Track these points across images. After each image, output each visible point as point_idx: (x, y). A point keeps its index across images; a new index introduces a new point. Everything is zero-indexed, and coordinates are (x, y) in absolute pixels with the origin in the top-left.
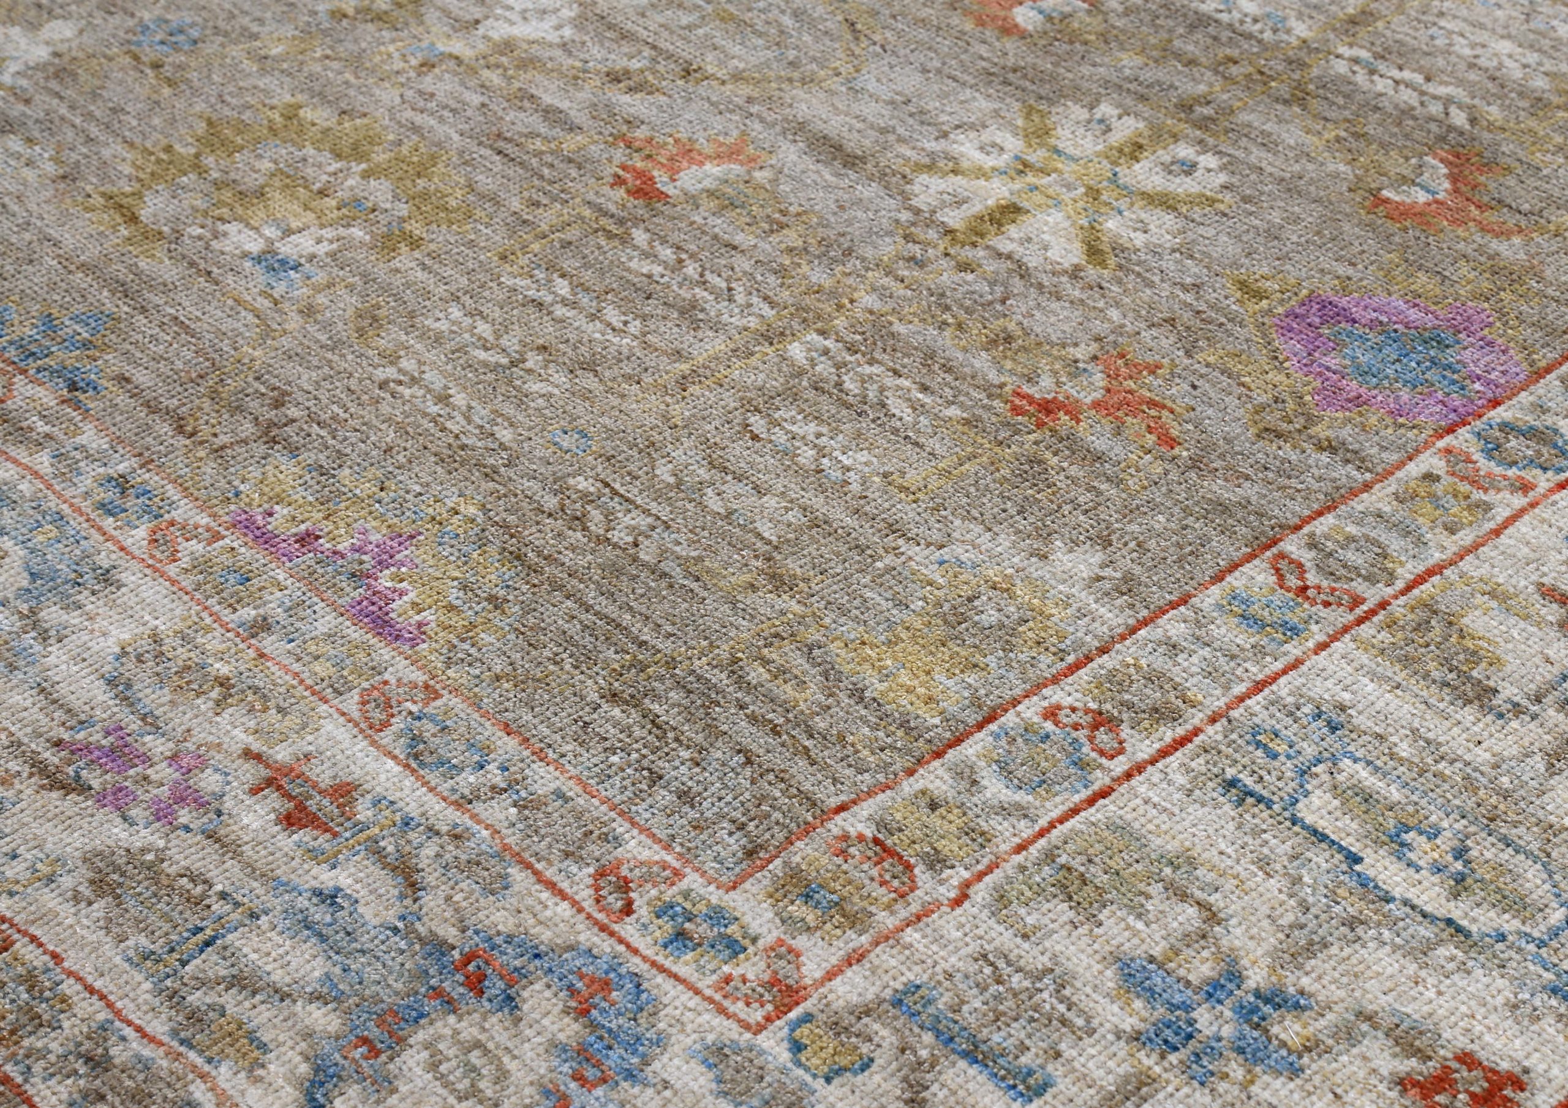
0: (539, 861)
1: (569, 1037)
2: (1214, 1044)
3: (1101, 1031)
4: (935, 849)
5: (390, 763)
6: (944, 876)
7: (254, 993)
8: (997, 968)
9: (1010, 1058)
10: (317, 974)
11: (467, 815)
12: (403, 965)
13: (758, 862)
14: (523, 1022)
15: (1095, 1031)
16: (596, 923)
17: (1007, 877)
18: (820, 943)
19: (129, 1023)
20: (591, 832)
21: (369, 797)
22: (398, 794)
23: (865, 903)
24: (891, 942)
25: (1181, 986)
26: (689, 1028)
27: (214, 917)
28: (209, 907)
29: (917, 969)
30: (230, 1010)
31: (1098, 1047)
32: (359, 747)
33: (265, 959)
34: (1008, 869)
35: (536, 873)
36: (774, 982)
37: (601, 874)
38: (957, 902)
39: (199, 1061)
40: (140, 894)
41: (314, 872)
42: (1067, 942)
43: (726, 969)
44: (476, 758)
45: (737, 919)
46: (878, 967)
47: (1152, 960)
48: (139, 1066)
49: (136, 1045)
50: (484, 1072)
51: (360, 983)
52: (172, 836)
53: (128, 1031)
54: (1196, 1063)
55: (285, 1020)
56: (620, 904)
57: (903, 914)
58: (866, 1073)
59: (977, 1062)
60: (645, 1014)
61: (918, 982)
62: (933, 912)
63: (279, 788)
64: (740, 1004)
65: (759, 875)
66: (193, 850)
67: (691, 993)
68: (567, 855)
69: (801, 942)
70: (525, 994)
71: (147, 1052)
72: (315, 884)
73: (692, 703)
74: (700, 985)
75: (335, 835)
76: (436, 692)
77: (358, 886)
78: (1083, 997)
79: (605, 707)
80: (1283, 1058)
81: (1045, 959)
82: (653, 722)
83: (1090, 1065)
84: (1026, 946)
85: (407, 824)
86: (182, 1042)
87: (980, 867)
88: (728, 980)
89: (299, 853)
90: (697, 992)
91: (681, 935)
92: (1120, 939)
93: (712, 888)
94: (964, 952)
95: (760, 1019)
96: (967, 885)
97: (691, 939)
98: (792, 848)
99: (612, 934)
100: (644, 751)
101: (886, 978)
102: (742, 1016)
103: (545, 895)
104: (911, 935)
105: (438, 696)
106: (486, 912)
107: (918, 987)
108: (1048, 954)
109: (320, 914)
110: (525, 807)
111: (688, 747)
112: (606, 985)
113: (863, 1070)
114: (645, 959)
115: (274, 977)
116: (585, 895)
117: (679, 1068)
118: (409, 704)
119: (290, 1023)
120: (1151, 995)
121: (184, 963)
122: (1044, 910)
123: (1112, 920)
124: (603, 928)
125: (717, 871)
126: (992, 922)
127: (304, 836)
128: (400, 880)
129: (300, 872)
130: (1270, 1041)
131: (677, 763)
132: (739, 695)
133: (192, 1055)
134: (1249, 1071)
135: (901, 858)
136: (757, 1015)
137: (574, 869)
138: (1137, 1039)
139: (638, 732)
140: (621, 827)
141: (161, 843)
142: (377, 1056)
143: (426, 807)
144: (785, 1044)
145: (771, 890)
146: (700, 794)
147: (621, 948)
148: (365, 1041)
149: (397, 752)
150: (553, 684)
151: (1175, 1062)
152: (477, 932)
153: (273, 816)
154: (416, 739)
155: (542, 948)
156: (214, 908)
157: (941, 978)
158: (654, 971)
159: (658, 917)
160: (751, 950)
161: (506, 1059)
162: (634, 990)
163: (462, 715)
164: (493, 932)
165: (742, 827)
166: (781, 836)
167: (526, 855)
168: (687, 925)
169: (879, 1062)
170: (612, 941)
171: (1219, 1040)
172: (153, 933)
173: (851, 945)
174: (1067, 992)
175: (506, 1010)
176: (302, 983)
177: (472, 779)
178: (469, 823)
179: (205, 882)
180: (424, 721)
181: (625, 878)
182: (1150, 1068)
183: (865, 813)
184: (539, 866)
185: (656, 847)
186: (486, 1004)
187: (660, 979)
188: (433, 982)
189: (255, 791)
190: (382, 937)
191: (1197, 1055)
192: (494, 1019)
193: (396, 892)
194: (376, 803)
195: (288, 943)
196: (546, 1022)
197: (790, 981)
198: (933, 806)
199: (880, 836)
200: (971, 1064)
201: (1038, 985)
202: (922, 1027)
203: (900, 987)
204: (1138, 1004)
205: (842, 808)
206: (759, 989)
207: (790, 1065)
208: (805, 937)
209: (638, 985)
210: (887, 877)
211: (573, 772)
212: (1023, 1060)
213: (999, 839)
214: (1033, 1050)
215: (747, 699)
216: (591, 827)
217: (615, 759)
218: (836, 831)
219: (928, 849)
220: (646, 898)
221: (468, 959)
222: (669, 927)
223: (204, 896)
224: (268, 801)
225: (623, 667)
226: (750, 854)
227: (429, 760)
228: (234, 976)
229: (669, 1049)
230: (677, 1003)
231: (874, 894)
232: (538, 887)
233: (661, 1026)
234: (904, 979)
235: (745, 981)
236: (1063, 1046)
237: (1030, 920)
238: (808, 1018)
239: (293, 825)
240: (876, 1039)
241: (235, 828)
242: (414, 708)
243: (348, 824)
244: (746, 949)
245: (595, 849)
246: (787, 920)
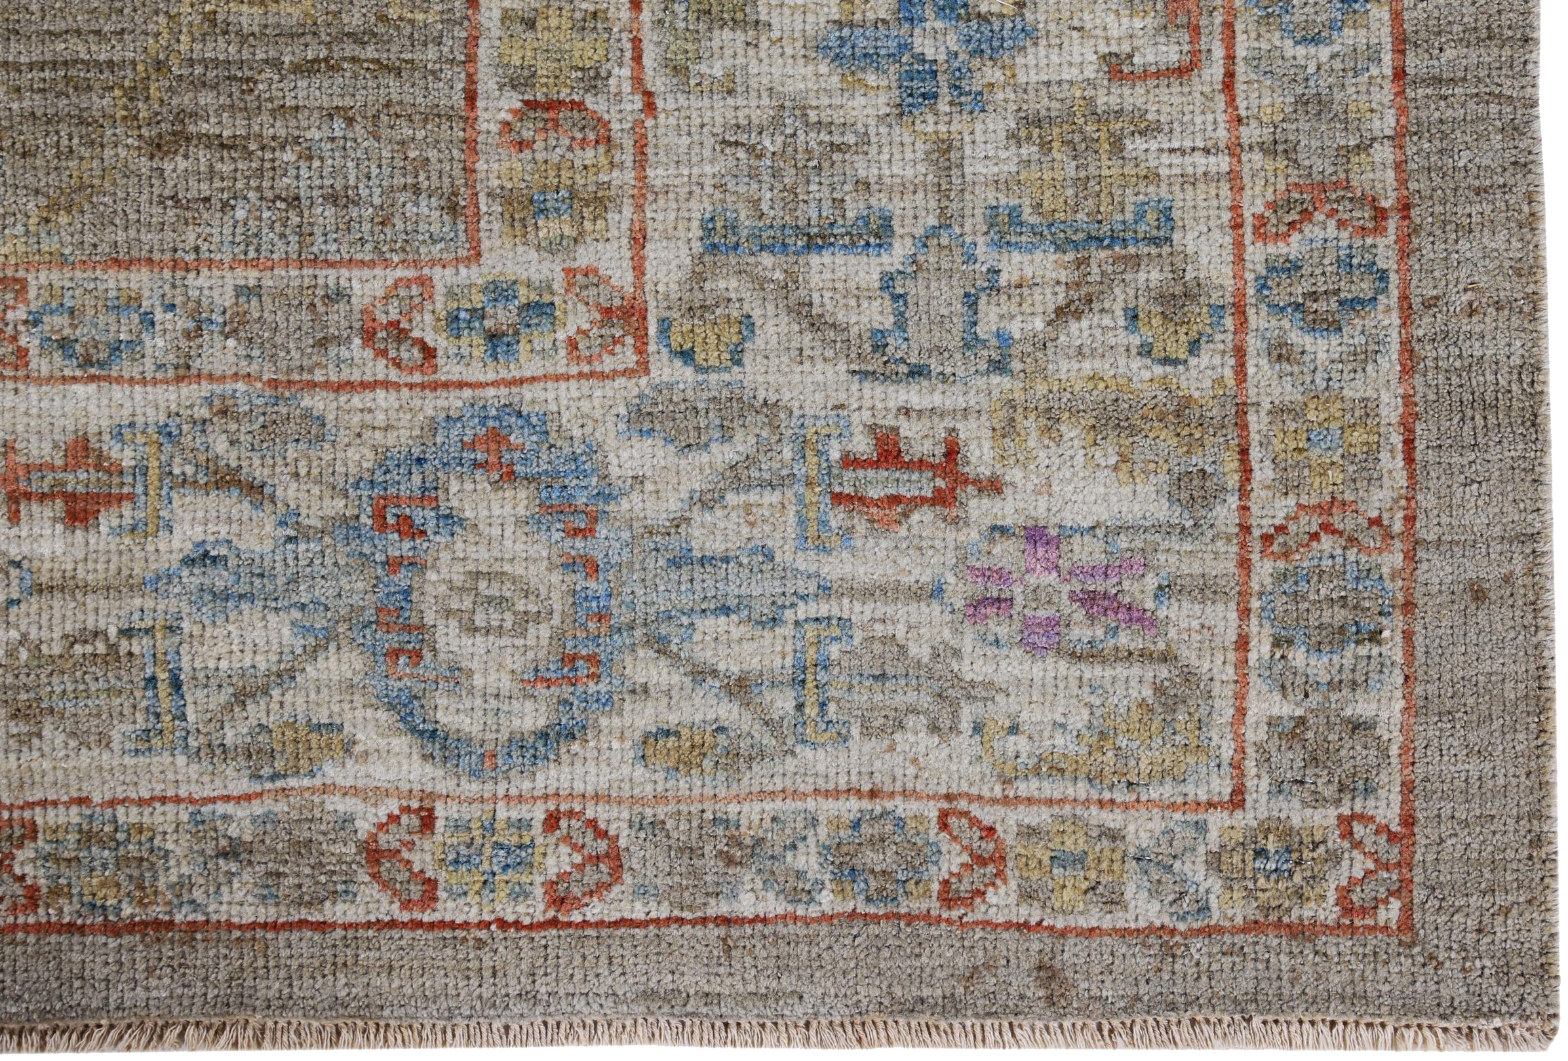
0: (311, 371)
1: (527, 507)
2: (956, 65)
3: (872, 131)
4: (578, 68)
5: (79, 389)
6: (613, 90)
7: (266, 692)
8: (743, 145)
9: (840, 222)
10: (286, 632)
11: (204, 383)
12: (336, 564)
13: (469, 212)
14: (481, 526)
15: (866, 134)
16: (423, 386)
17: (658, 44)
18: (600, 246)
19: (213, 800)
20: (313, 305)
21: (106, 437)
22: (126, 412)
23: (592, 179)
24: (650, 197)
25: (882, 30)
26: (597, 414)
27: (148, 659)
28: (130, 654)
29: (693, 204)
30: (271, 721)
31: (886, 150)
32: (34, 397)
33: (234, 658)
34: (649, 38)
35: (327, 385)
36: (607, 312)
37: (368, 336)
38: (650, 107)
39: (306, 782)
40: (64, 692)
41: (162, 547)
42: (765, 68)
43: (561, 336)
44: (135, 318)
45: (515, 282)
46: (666, 230)
47: (839, 24)
48: (269, 827)
49: (240, 811)
50: (508, 594)
51: (327, 609)
52: (12, 618)
53: (221, 808)
54: (961, 95)
55: (318, 691)
56: (416, 352)
57: (629, 160)
58: (758, 332)
59: (821, 247)
60: (553, 435)
61: (708, 216)
62: (645, 136)
63: (28, 496)
64: (606, 357)
65: (483, 224)
66: (45, 616)
67: (563, 385)
68: (323, 343)
69: (584, 257)
70: (455, 503)
71: (258, 808)
72: (177, 557)
73: (230, 96)
74: (561, 370)
75: (131, 497)
76: (16, 280)
77: (211, 528)
78: (829, 111)
79: (168, 166)
80: (1012, 29)
81: (765, 101)
82: (222, 146)
83: (895, 170)
84: (740, 102)
85: (170, 434)
86: (274, 777)
87: (628, 54)
88: (572, 344)
89: (127, 541)
90: (568, 378)
91: (493, 337)
92: (799, 26)
93: (463, 271)
94: (707, 153)
95: (635, 358)
96: (637, 80)
97: (504, 334)
98: (479, 176)
99: (446, 385)
100: (253, 183)
101: (681, 233)
102: (621, 368)
103: (356, 401)
104: (657, 175)
105: (23, 285)
106: (338, 462)
107: (712, 219)
108: (765, 94)
109: (220, 579)
110: (235, 331)
111: (283, 148)
112: (497, 438)
113: (753, 332)
114: (495, 384)
115: (262, 666)
116: (380, 369)
117: (631, 458)
118: (10, 315)
119: (325, 691)
120: (871, 59)
121: (183, 717)
122: (716, 50)
123: (775, 13)
124: (435, 386)
125: (447, 250)
126: (696, 103)
127: (107, 520)
128: (235, 492)
129: (152, 558)
130: (988, 22)
131: (292, 172)
132: (260, 55)
133: (292, 782)
134: (1003, 67)
135: (561, 103)
136: (627, 356)
137: (344, 353)
138: (901, 114)
139: (226, 168)
140: (329, 277)
141: (14, 634)
142: (419, 656)
143: (163, 406)
144: (678, 363)
145: (507, 229)
146: (346, 188)
147: (467, 393)
148: (396, 653)
149: (68, 372)
150: (96, 182)
151: (947, 109)
152: (356, 486)
153: (59, 527)
154: (64, 344)
155: (416, 452)
156: (136, 650)
157: (718, 195)
158: (515, 390)
159: (459, 337)
160: (557, 300)
161: (507, 568)
162: (520, 422)
163: (68, 284)
164: (366, 475)
165: (417, 190)
166: (457, 172)
167: (295, 377)
168: (488, 323)
169: (756, 314)
170: (454, 393)
171: (956, 54)
172: (121, 714)
173: (625, 226)
174: (813, 116)
175: (457, 529)
176: (286, 650)
177: (160, 343)
178: (218, 388)
179: (96, 634)
180: (46, 319)
181: (391, 323)
182: (936, 132)
183: (492, 85)
184: (319, 376)
185: (378, 271)
186: (438, 538)
187: (528, 393)
188: (379, 557)
189: (14, 518)
190: (290, 557)
191: (956, 87)
192: (459, 545)
193: (246, 504)
194: (118, 435)
195: (230, 628)
196: (497, 511)
197: (617, 302)
198: (531, 24)
199: (526, 97)
200: (820, 253)
201: (789, 131)
202: (753, 254)
203: (700, 233)
204: (872, 79)
205: (471, 98)
206: (603, 332)
207: (700, 377)
208: (581, 250)
209: (519, 414)
210: (579, 136)
211: (227, 258)
212: (850, 214)
213: (612, 10)
214: (847, 198)
215: (272, 53)
216: (306, 302)
217: (240, 214)
218: (494, 128)
219: (574, 75)
220: (428, 329)
221: (379, 516)
222: (478, 340)
223: (113, 648)
224: (37, 516)
225: (125, 108)
226: (453, 209)
227: (103, 356)
228: (234, 695)
229: (606, 448)
230: (564, 402)
231: (587, 162)
232: (343, 399)
233: (577, 432)
234: (695, 224)
235: (585, 333)
236: (862, 173)
237: (718, 72)
238: (665, 326)
239: (86, 519)
240: (733, 296)
241: (47, 565)
242: (21, 314)
243: (129, 479)
244: (552, 304)
245: (337, 317)
246: (552, 248)
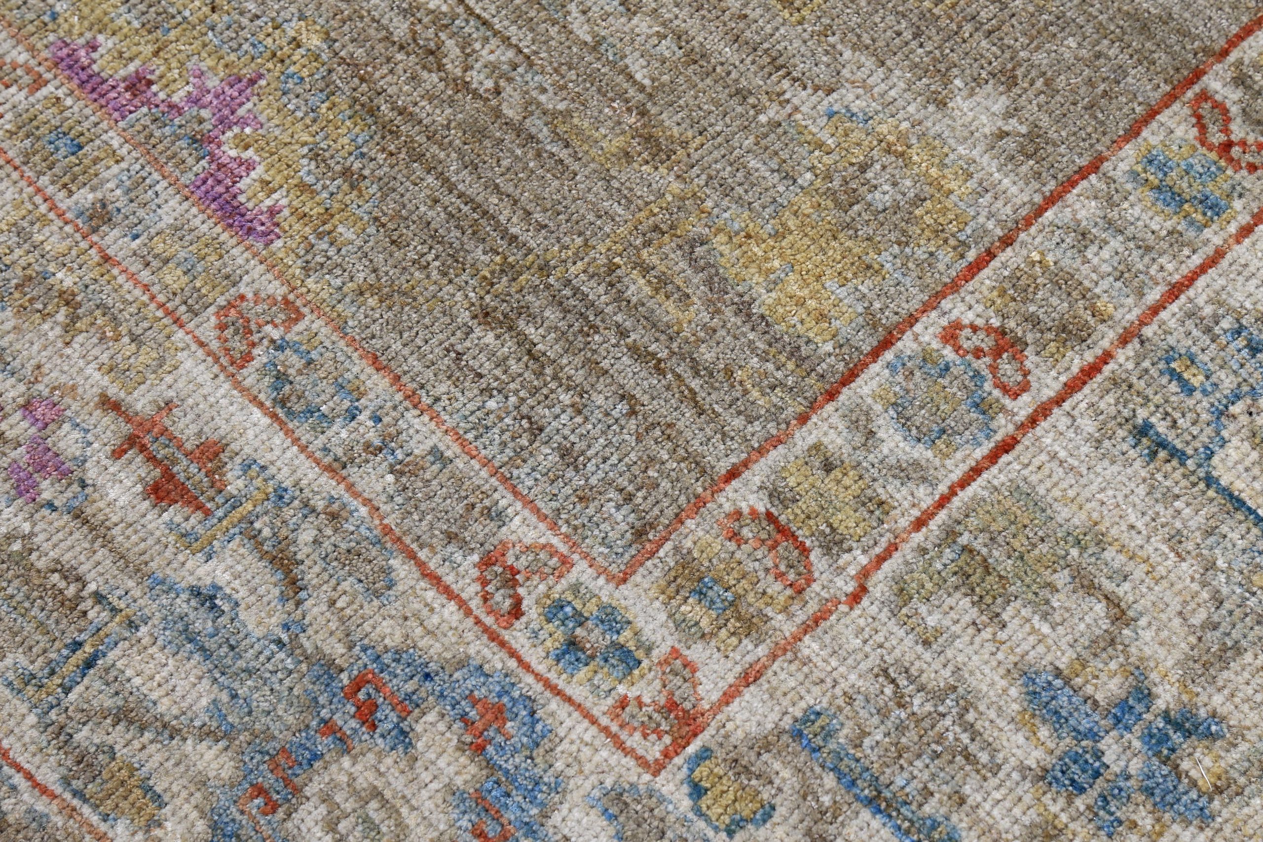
0: (421, 547)
1: (466, 782)
2: (1122, 784)
3: (1006, 768)
4: (830, 525)
5: (257, 413)
6: (841, 562)
7: (142, 729)
8: (897, 686)
9: (914, 807)
10: (204, 702)
11: (342, 486)
12: (291, 689)
13: (648, 546)
14: (419, 764)
15: (999, 767)
16: (486, 630)
17: (907, 563)
18: (717, 655)
19: (19, 768)
20: (473, 506)
21: (238, 460)
22: (269, 456)
23: (760, 604)
24: (789, 655)
25: (1088, 708)
26: (588, 768)
27: (92, 629)
28: (85, 613)
29: (816, 690)
30: (121, 752)
31: (1003, 791)
32: (222, 391)
33: (149, 684)
34: (906, 551)
35: (421, 565)
36: (672, 706)
37: (487, 562)
38: (855, 598)
39: (95, 819)
40: (12, 597)
41: (189, 564)
42: (970, 650)
43: (621, 689)
44: (346, 404)
45: (629, 623)
46: (776, 689)
47: (1058, 673)
48: (34, 825)
49: (27, 796)
50: (384, 829)
51: (250, 713)
52: (37, 516)
53: (18, 779)
54: (1104, 808)
55: (177, 764)
56: (508, 602)
57: (801, 617)
58: (768, 825)
59: (880, 811)
60: (541, 751)
61: (818, 708)
62: (831, 612)
63: (143, 448)
64: (637, 736)
65: (649, 563)
66: (60, 535)
67: (586, 723)
68: (450, 537)
69: (696, 653)
70: (419, 728)
71: (41, 805)
72: (192, 580)
73: (570, 326)
74: (595, 712)
75: (208, 513)
76: (297, 311)
77: (236, 584)
78: (987, 724)
79: (478, 331)
80: (1193, 801)
81: (947, 673)
82: (529, 352)
83: (996, 812)
84: (927, 656)
85: (281, 497)
86: (75, 793)
87: (878, 550)
88: (623, 703)
89: (171, 538)
90: (594, 721)
91: (573, 644)
92: (1025, 646)
93: (601, 581)
94: (864, 666)
95: (658, 755)
96: (865, 573)
97: (583, 650)
98: (682, 529)
99: (503, 644)
100: (522, 394)
101: (785, 702)
102: (640, 752)
103: (430, 595)
104: (810, 646)
105: (300, 317)
106: (371, 622)
107: (818, 714)
108: (950, 667)
109: (202, 623)
110: (402, 473)
111: (568, 389)
112: (499, 714)
113: (764, 822)
114: (538, 677)
115: (161, 708)
116: (470, 591)
117: (579, 822)
118: (269, 328)
119: (182, 768)
120: (1057, 719)
121: (67, 691)
122: (945, 607)
123: (1016, 621)
124: (494, 637)
125: (606, 557)
126: (892, 625)
127: (174, 513)
128: (279, 575)
129: (175, 565)
130: (1179, 778)
131: (557, 410)
132: (619, 318)
133: (86, 810)
134: (1158, 820)
135: (794, 537)
136: (654, 751)
137: (458, 557)
138: (1043, 778)
139: (515, 367)
140: (504, 499)
141: (26, 527)
142: (274, 811)
143: (299, 474)
144: (685, 789)
145: (663, 583)
146: (583, 453)
147: (512, 663)
148: (260, 791)
149: (262, 397)
150: (421, 299)
151: (1082, 808)
152: (364, 649)
153: (139, 488)
154: (281, 378)
155: (433, 666)
156: (91, 614)
157: (840, 702)
158: (548, 694)
159: (549, 621)
160: (645, 663)
161: (404, 811)
162: (527, 719)
163: (327, 343)
164: (380, 648)
165: (629, 498)
166: (670, 512)
167: (407, 540)
168: (578, 631)
169: (781, 811)
170: (503, 654)
171: (1128, 777)
172: (30, 648)
173: (749, 658)
174: (971, 717)
175: (400, 748)
176: (189, 714)
177: (344, 434)
178: (347, 497)
179: (78, 579)
180: (288, 352)
181: (511, 568)
182: (1056, 816)
183: (757, 480)
184: (423, 555)
185: (542, 526)
186: (380, 741)
187: (554, 704)
188: (325, 713)
189: (117, 454)
190: (267, 653)
191: (1105, 799)
192: (389, 761)
193: (276, 592)
194: (247, 467)
195: (171, 662)
196: (442, 763)
197: (687, 705)
198: (828, 467)
199: (773, 510)
200: (874, 814)
201: (941, 709)
202: (823, 767)
203: (799, 714)
204: (1044, 732)
205: (733, 474)
206: (655, 715)
207: (691, 815)
208: (699, 646)
209: (532, 713)
210: (783, 568)
211: (450, 423)
212: (927, 809)
213: (898, 511)
214: (937, 795)
215: (628, 324)
216: (471, 499)
217: (492, 404)
218: (728, 507)
219: (823, 527)
220: (534, 596)
221: (358, 684)
222: (560, 635)
223: (78, 598)
224: (133, 467)
225: (493, 272)
226: (640, 534)
227: (297, 408)
228: (119, 708)
229: (568, 797)
230: (573, 736)
231: (769, 591)
232: (422, 584)
233: (559, 765)
234: (803, 704)
235: (641, 705)
236: (967, 790)
237: (931, 621)
238: (705, 754)
239: (162, 500)
240: (777, 782)
241: (101, 504)
242: (276, 334)
243: (220, 500)
244: (640, 663)
245: (478, 529)
246: (680, 624)
